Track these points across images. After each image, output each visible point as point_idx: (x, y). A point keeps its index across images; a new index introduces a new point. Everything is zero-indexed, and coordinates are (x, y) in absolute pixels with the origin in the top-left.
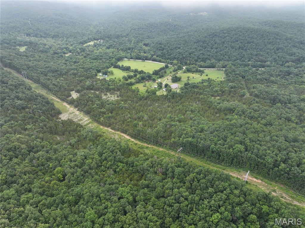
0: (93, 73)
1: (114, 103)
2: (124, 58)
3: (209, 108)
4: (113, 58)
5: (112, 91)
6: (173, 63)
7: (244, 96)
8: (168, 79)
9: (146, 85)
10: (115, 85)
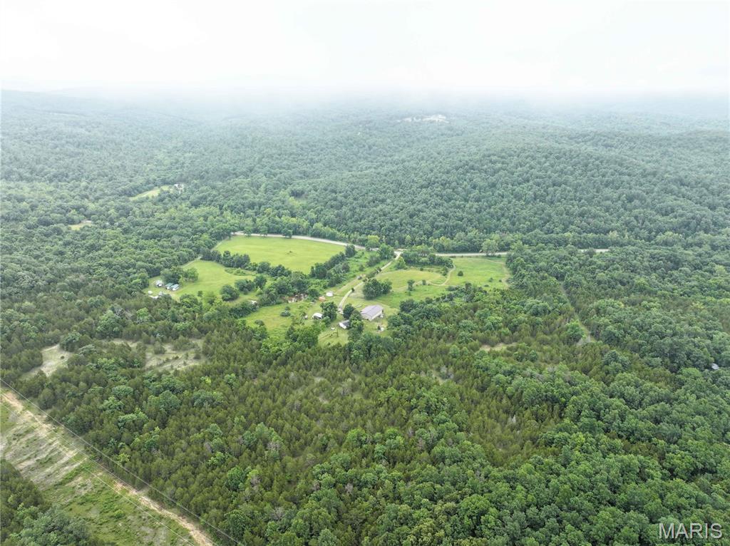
0: (134, 281)
1: (179, 384)
2: (234, 231)
3: (482, 389)
4: (202, 232)
5: (181, 337)
6: (367, 240)
7: (577, 341)
8: (353, 290)
9: (290, 312)
10: (194, 319)
